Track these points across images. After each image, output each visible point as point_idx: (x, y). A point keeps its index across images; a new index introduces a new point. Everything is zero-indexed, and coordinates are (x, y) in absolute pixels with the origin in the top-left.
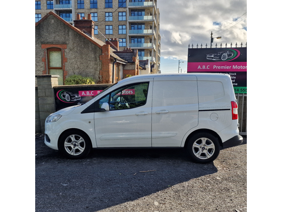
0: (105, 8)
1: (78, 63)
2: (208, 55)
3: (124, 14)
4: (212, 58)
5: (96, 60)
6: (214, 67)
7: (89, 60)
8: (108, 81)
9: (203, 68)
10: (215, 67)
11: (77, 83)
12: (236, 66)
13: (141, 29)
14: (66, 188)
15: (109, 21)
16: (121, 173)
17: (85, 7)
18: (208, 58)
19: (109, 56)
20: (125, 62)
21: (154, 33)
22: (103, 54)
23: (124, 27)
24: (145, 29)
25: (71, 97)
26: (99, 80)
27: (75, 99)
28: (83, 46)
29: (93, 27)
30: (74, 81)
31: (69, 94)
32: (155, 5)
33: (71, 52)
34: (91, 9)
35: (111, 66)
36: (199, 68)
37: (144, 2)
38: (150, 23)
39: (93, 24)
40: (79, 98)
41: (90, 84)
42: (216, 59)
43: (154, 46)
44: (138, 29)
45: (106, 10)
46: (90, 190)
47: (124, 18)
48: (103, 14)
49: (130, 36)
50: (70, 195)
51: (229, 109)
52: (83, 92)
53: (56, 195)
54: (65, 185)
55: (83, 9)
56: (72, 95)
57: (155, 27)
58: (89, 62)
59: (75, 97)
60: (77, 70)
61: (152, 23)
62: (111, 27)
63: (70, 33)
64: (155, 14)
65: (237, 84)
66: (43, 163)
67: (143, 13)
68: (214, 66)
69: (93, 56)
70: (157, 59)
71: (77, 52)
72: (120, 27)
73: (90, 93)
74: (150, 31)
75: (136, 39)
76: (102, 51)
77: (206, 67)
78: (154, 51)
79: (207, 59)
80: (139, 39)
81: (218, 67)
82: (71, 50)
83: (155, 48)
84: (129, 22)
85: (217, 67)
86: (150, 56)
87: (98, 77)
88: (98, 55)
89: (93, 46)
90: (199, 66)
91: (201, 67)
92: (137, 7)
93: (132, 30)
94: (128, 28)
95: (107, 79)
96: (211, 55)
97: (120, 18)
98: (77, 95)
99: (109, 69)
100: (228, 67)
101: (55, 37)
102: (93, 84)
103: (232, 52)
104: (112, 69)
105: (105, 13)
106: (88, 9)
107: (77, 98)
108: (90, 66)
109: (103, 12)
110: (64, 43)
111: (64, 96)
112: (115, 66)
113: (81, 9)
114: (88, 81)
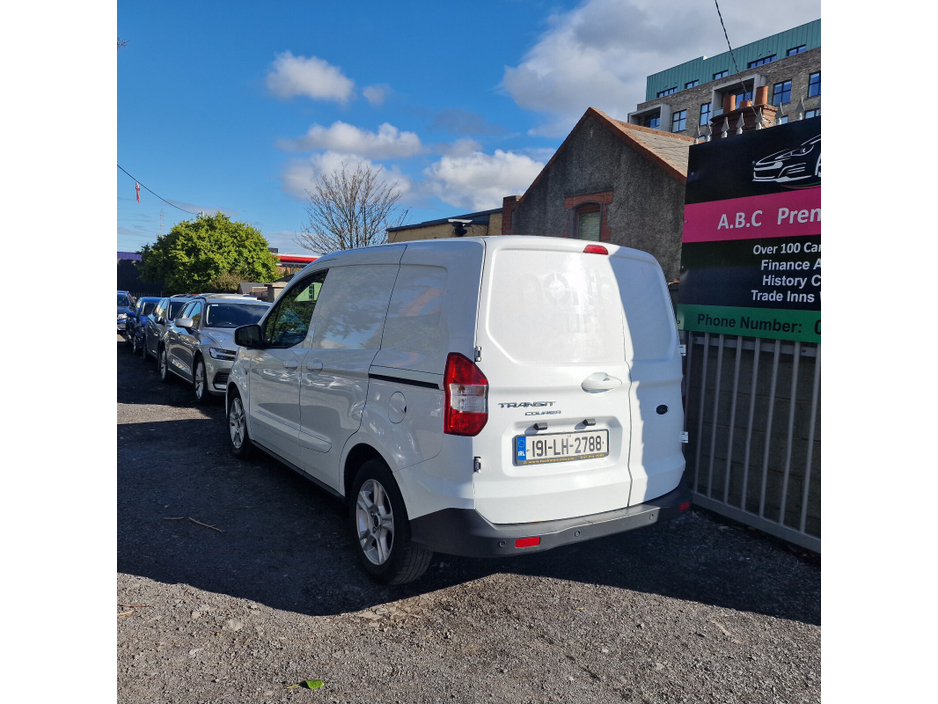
2: (758, 164)
6: (780, 217)
9: (737, 226)
10: (784, 213)
18: (760, 174)
36: (721, 224)
42: (791, 176)
51: (435, 386)
63: (624, 157)
68: (781, 210)
71: (634, 210)
77: (748, 219)
79: (757, 179)
81: (796, 216)
85: (793, 213)
90: (724, 216)
91: (732, 220)
96: (773, 159)
101: (592, 174)
110: (609, 188)
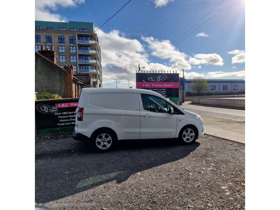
0: (58, 43)
1: (46, 83)
3: (74, 48)
4: (151, 79)
5: (61, 81)
7: (56, 81)
8: (72, 96)
11: (47, 98)
12: (166, 85)
13: (88, 59)
14: (69, 175)
15: (62, 52)
16: (105, 159)
17: (42, 41)
19: (72, 77)
20: (83, 82)
21: (98, 62)
22: (67, 76)
23: (75, 57)
24: (91, 59)
25: (49, 109)
26: (64, 96)
27: (53, 110)
28: (50, 70)
29: (55, 56)
30: (44, 97)
31: (47, 107)
32: (97, 43)
33: (40, 75)
34: (46, 43)
35: (74, 85)
37: (89, 41)
38: (94, 56)
39: (55, 54)
40: (56, 109)
41: (58, 99)
42: (153, 80)
43: (98, 72)
44: (85, 59)
45: (60, 44)
46: (89, 173)
47: (74, 51)
48: (57, 47)
49: (79, 64)
50: (75, 178)
52: (59, 104)
53: (63, 180)
54: (67, 173)
55: (40, 42)
56: (50, 107)
57: (98, 58)
58: (55, 82)
59: (52, 108)
60: (45, 89)
61: (96, 56)
62: (64, 57)
64: (98, 50)
65: (166, 96)
66: (39, 160)
67: (89, 48)
69: (59, 78)
70: (101, 81)
72: (72, 57)
73: (65, 105)
74: (94, 61)
75: (84, 67)
76: (66, 74)
78: (99, 75)
79: (148, 80)
80: (87, 67)
82: (39, 73)
83: (99, 73)
84: (78, 54)
86: (96, 79)
87: (63, 93)
88: (63, 77)
89: (59, 70)
92: (84, 44)
93: (81, 60)
94: (78, 58)
95: (71, 95)
97: (71, 51)
98: (54, 107)
99: (72, 87)
100: (161, 85)
102: (60, 98)
103: (163, 76)
104: (75, 87)
105: (59, 46)
106: (44, 43)
107: (54, 109)
108: (57, 85)
109: (57, 45)
111: (43, 108)
112: (76, 85)
113: (38, 42)
114: (56, 97)
